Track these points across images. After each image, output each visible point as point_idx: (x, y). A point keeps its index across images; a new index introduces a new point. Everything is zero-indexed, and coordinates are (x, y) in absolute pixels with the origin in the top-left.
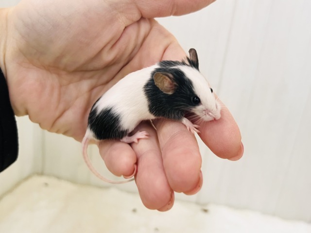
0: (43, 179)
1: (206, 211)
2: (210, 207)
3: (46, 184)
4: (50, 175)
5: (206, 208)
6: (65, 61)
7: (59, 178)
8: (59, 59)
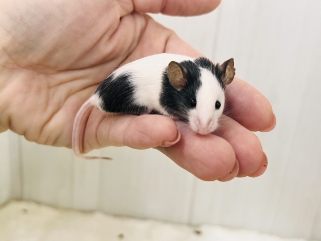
0: (22, 206)
1: (198, 233)
2: (203, 229)
3: (25, 211)
4: (30, 200)
5: (198, 229)
6: (58, 56)
7: (39, 203)
8: (51, 54)
